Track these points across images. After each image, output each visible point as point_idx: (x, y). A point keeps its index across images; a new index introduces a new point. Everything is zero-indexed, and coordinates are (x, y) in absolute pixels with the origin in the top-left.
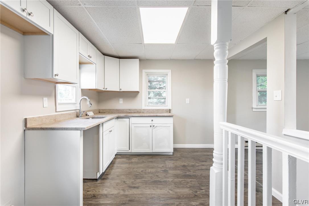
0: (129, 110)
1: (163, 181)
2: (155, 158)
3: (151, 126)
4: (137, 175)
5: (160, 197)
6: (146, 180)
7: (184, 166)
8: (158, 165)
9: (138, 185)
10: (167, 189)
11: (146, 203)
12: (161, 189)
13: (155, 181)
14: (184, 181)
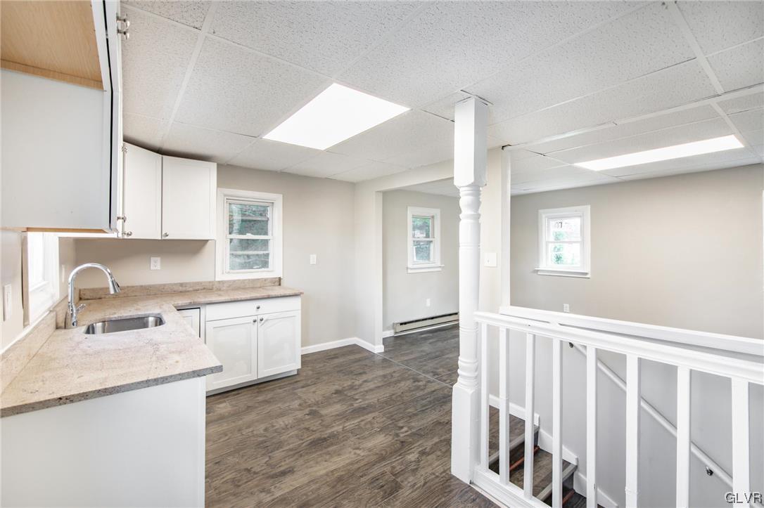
0: (181, 285)
1: (328, 437)
2: (268, 390)
3: (255, 321)
4: (262, 442)
5: (352, 472)
6: (291, 446)
7: (337, 392)
8: (288, 404)
9: (285, 464)
10: (350, 449)
11: (337, 495)
12: (339, 455)
13: (313, 441)
14: (363, 423)
